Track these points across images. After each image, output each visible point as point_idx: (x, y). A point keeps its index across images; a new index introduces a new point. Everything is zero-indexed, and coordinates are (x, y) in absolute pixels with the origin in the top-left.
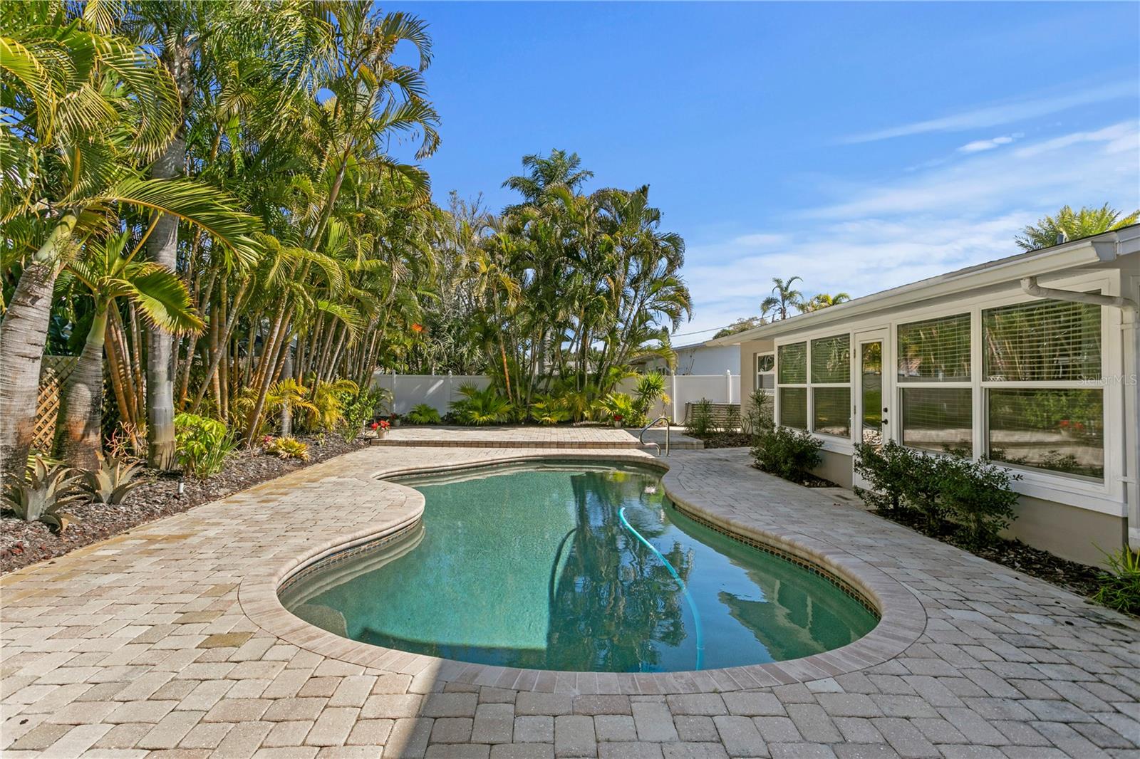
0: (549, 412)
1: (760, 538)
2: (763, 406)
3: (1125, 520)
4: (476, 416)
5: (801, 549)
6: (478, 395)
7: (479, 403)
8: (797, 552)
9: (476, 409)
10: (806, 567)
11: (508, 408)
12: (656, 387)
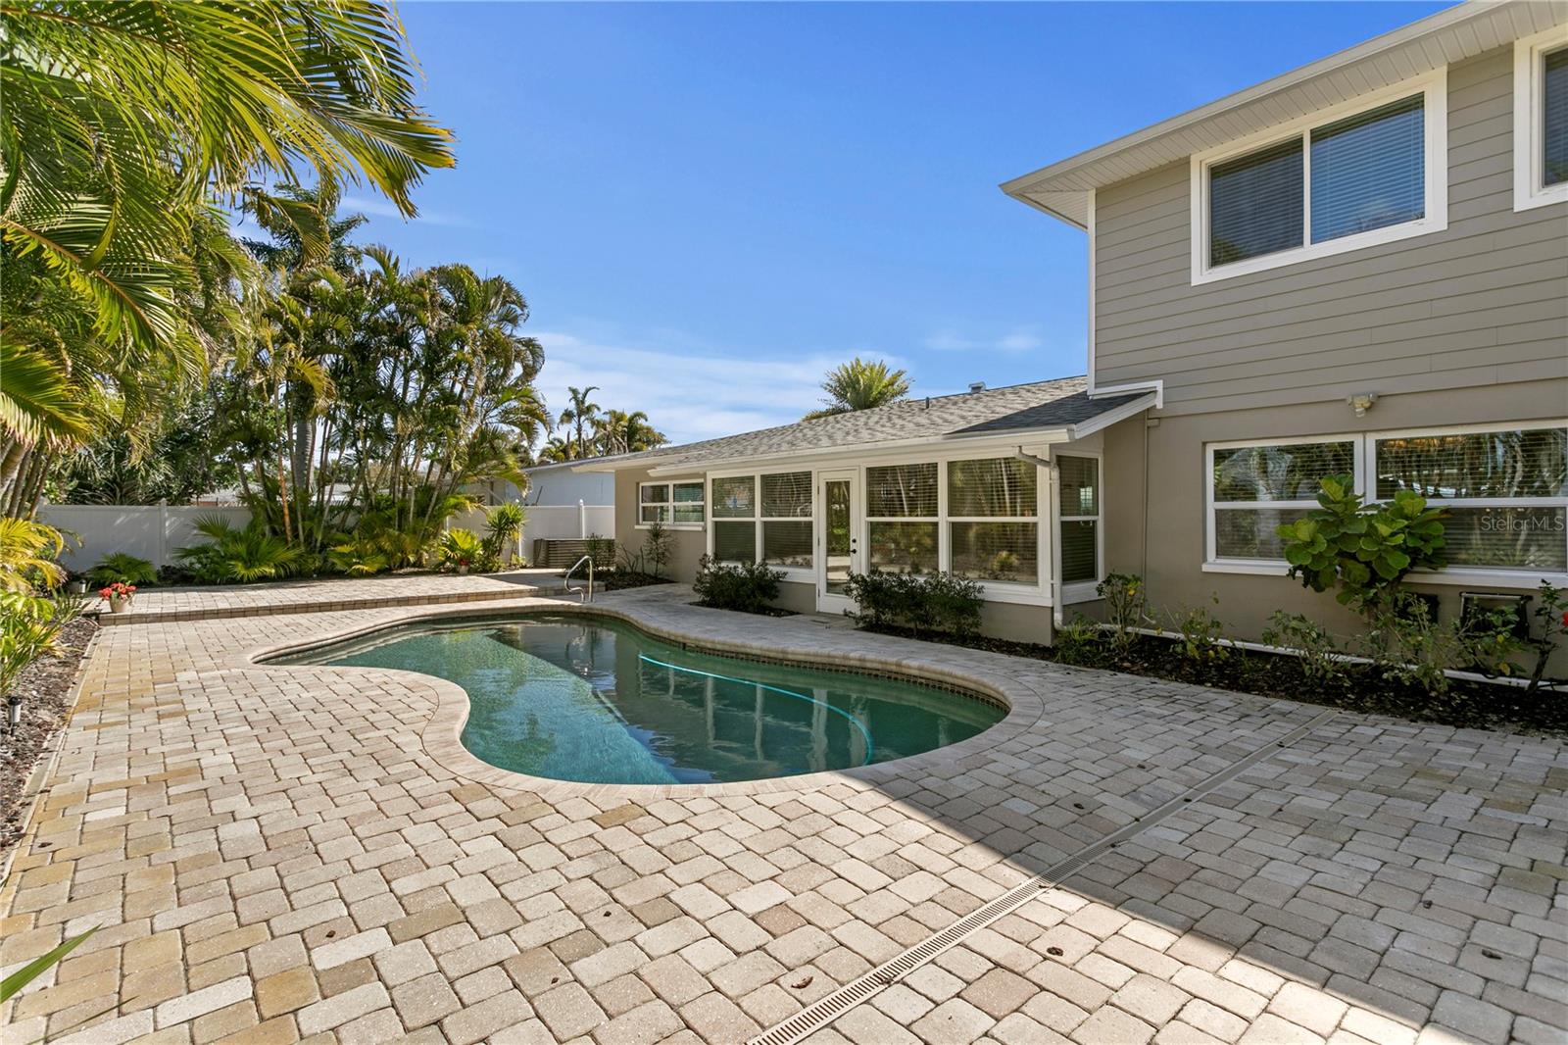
0: (359, 557)
1: (825, 660)
2: (661, 540)
3: (1052, 608)
4: (240, 569)
5: (872, 661)
6: (236, 538)
7: (241, 549)
8: (868, 665)
9: (237, 557)
10: (876, 676)
11: (291, 554)
12: (515, 521)
